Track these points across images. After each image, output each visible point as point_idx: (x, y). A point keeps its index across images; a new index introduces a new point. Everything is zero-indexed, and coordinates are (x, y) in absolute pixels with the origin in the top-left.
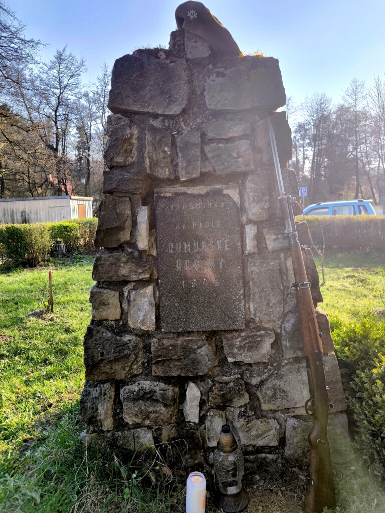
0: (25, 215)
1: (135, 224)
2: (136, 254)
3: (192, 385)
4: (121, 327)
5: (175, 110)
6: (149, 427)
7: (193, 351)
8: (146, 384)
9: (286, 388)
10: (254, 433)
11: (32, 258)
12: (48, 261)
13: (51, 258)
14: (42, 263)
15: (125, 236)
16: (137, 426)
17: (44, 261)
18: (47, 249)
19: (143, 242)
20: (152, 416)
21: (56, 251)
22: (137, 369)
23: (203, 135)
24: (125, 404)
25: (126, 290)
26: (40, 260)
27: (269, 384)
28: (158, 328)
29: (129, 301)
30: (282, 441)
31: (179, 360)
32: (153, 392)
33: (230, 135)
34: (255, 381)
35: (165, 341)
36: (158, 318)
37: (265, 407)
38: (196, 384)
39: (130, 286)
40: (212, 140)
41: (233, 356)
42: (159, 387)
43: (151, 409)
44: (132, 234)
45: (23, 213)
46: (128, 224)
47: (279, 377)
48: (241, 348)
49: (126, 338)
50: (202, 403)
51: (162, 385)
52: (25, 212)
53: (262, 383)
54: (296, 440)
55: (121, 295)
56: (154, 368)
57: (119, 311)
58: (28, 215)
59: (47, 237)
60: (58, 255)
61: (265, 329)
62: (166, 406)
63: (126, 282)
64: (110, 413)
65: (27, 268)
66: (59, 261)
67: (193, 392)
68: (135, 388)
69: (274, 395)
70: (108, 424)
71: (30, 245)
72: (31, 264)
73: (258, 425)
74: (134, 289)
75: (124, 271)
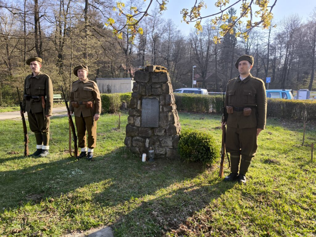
0: (109, 87)
1: (137, 104)
2: (137, 110)
3: (147, 139)
4: (133, 125)
5: (146, 82)
6: (138, 147)
7: (148, 131)
8: (138, 138)
9: (167, 141)
10: (160, 150)
11: (112, 110)
12: (119, 111)
13: (120, 110)
14: (116, 112)
15: (135, 106)
16: (136, 147)
17: (117, 111)
18: (119, 106)
19: (139, 108)
20: (139, 145)
21: (122, 107)
22: (136, 134)
23: (152, 87)
24: (133, 141)
25: (135, 117)
26: (115, 110)
27: (163, 140)
28: (141, 126)
29: (135, 120)
30: (166, 153)
31: (144, 133)
32: (139, 139)
33: (157, 87)
34: (161, 139)
35: (142, 129)
36: (141, 124)
37: (163, 145)
38: (148, 139)
39: (136, 117)
40: (153, 88)
41: (156, 133)
42: (140, 138)
43: (139, 143)
44: (137, 106)
45: (108, 86)
46: (136, 104)
47: (166, 139)
48: (158, 132)
49: (134, 127)
50: (149, 143)
51: (141, 138)
52: (109, 85)
53: (162, 140)
54: (169, 153)
55: (134, 118)
56: (139, 134)
57: (133, 122)
58: (110, 87)
59: (119, 100)
60: (123, 109)
61: (163, 128)
62: (142, 143)
63: (135, 116)
64: (130, 143)
65: (110, 114)
66: (124, 112)
67: (147, 140)
68: (135, 138)
69: (164, 142)
70: (130, 145)
71: (112, 103)
72: (111, 112)
73: (161, 149)
74: (137, 117)
75: (135, 113)
